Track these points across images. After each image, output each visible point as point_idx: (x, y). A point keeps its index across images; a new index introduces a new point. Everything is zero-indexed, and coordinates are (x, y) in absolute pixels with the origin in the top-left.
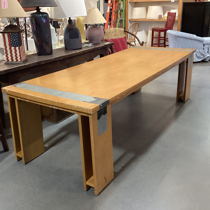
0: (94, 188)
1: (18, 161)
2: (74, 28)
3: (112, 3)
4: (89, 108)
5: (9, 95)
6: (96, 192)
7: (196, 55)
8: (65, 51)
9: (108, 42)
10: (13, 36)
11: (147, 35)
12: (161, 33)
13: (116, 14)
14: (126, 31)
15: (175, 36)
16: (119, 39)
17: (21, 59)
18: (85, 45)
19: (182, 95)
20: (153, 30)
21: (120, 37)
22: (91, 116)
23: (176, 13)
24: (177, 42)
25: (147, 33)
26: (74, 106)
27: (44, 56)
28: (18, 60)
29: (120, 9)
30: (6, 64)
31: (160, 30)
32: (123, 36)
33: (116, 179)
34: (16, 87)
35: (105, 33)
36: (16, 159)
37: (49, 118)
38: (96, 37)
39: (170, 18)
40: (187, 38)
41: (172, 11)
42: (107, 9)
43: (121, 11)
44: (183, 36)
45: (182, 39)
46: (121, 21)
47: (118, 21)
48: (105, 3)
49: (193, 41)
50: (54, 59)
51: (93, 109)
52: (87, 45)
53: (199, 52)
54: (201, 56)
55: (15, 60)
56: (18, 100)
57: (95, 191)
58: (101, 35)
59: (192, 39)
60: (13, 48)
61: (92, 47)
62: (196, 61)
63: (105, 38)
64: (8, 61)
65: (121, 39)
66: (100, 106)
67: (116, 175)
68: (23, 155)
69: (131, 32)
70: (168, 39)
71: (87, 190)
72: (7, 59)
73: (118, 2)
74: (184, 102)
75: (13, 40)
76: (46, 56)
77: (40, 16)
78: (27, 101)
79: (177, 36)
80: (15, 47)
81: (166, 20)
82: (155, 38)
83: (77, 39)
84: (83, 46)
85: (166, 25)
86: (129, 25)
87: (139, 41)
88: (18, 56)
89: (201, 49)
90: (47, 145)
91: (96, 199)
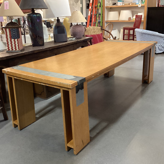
0: (73, 149)
1: (15, 127)
2: (61, 25)
3: (92, 8)
4: (69, 83)
5: (8, 75)
6: (75, 153)
7: (158, 48)
8: (54, 44)
9: (88, 37)
10: (13, 31)
11: (120, 33)
12: (130, 31)
13: (96, 17)
14: (102, 29)
15: (142, 33)
16: (97, 35)
17: (19, 48)
18: (70, 39)
19: (146, 78)
20: (124, 29)
21: (98, 33)
22: (71, 90)
23: (142, 15)
24: (143, 38)
25: (120, 32)
26: (57, 82)
27: (37, 47)
28: (17, 49)
29: (99, 13)
30: (7, 52)
31: (129, 29)
32: (100, 32)
33: (92, 143)
34: (13, 68)
35: (86, 30)
36: (13, 127)
37: (41, 95)
38: (79, 33)
39: (137, 19)
40: (151, 35)
41: (139, 14)
42: (88, 13)
43: (99, 15)
44: (147, 33)
45: (147, 36)
46: (99, 22)
47: (97, 23)
48: (87, 9)
49: (156, 37)
50: (45, 49)
51: (72, 84)
52: (71, 39)
53: (160, 45)
54: (162, 49)
55: (14, 49)
56: (14, 79)
57: (74, 151)
58: (83, 32)
59: (155, 36)
60: (13, 40)
61: (75, 40)
62: (158, 53)
63: (86, 34)
64: (9, 50)
65: (98, 35)
66: (78, 82)
67: (92, 139)
68: (19, 123)
69: (107, 30)
70: (136, 36)
71: (68, 151)
72: (8, 48)
73: (97, 8)
74: (148, 83)
75: (13, 34)
76: (39, 47)
77: (34, 16)
78: (22, 79)
79: (143, 33)
80: (15, 39)
81: (135, 21)
82: (126, 35)
83: (63, 34)
84: (68, 40)
85: (135, 25)
86: (106, 25)
87: (112, 36)
88: (17, 46)
89: (162, 43)
90: (37, 116)
91: (75, 158)
